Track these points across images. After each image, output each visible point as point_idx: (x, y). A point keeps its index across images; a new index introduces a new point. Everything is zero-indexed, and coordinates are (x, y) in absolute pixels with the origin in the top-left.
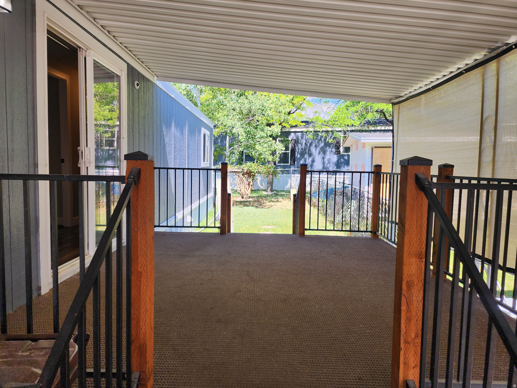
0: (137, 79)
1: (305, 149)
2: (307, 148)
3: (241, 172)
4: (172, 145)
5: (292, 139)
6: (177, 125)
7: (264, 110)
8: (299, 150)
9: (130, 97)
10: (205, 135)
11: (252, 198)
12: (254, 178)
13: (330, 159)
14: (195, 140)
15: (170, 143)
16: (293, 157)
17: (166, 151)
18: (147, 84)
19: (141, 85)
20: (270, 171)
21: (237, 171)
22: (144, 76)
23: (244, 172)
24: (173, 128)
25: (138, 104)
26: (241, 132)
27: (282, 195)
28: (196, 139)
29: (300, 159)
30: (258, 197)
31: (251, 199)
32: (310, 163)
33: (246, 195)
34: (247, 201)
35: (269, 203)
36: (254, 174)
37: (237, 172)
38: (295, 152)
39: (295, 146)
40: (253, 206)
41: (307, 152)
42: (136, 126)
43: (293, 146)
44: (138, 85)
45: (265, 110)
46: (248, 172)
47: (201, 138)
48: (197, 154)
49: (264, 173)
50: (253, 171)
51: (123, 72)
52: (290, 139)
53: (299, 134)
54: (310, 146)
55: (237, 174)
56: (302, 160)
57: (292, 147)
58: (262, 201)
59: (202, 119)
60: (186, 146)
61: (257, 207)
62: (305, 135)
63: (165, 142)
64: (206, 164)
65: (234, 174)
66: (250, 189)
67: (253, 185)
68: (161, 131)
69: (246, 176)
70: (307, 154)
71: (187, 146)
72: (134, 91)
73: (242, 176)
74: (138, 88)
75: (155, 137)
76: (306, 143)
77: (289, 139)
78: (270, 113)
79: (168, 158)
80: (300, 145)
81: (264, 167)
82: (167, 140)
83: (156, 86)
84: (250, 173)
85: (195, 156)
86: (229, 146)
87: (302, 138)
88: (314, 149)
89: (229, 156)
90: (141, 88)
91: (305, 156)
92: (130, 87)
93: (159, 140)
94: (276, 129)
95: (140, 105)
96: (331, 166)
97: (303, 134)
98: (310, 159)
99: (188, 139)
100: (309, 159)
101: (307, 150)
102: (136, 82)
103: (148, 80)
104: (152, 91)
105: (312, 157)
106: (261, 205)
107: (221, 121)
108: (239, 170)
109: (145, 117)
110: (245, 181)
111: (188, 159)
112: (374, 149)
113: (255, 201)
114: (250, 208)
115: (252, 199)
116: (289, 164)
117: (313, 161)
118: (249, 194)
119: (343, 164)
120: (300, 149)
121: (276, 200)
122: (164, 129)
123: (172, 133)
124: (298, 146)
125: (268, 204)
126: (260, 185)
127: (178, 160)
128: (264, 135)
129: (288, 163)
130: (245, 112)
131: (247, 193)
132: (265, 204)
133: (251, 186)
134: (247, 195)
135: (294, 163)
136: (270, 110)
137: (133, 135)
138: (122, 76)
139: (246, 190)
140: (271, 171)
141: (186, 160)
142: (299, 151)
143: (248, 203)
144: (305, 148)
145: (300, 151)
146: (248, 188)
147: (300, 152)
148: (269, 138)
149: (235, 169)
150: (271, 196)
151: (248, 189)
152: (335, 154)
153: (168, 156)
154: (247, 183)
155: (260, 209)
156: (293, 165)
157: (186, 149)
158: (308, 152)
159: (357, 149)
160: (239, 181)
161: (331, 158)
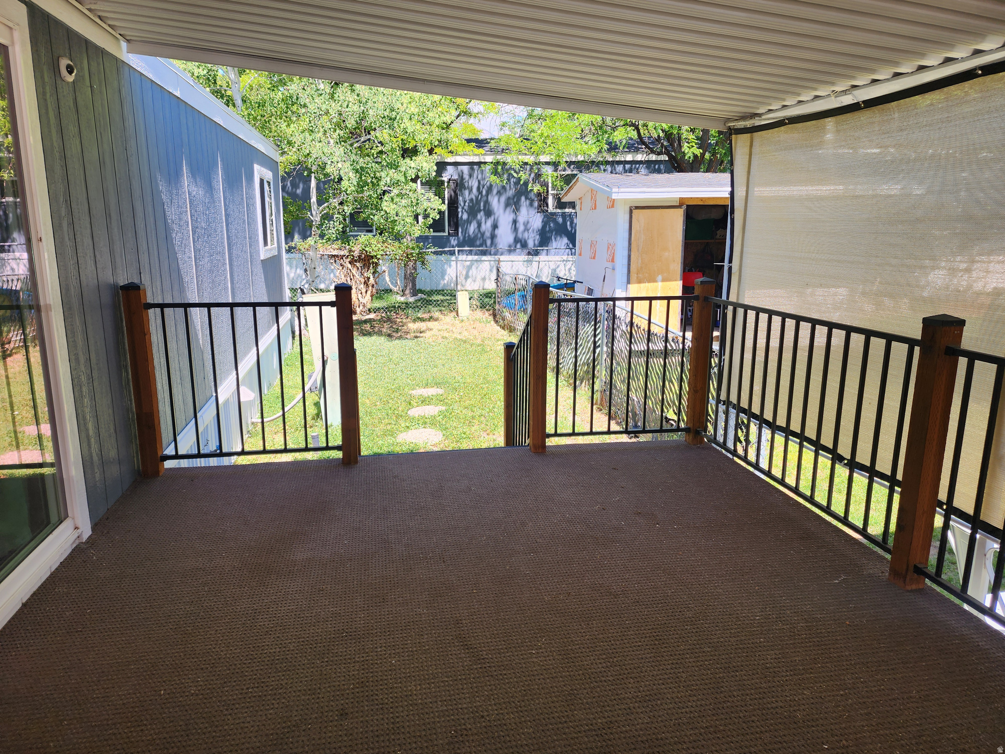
0: (67, 51)
1: (478, 202)
2: (482, 199)
3: (348, 256)
4: (188, 225)
5: (450, 180)
6: (194, 172)
7: (396, 118)
8: (465, 202)
9: (47, 109)
10: (262, 181)
11: (375, 312)
12: (378, 270)
13: (528, 222)
14: (242, 199)
15: (180, 219)
16: (453, 218)
17: (173, 245)
18: (98, 64)
19: (82, 69)
20: (412, 254)
21: (337, 254)
22: (87, 42)
23: (353, 256)
24: (186, 180)
25: (77, 129)
26: (347, 170)
27: (438, 304)
28: (243, 196)
29: (469, 222)
30: (387, 309)
31: (372, 316)
32: (490, 229)
33: (361, 307)
34: (366, 322)
35: (415, 323)
36: (376, 260)
37: (337, 256)
38: (457, 208)
39: (456, 195)
40: (380, 333)
41: (482, 208)
42: (78, 192)
43: (453, 194)
44: (70, 70)
45: (398, 118)
46: (363, 256)
47: (254, 189)
48: (249, 232)
49: (398, 258)
50: (373, 254)
51: (16, 35)
52: (445, 179)
53: (465, 169)
54: (487, 195)
55: (338, 261)
56: (472, 225)
57: (451, 196)
58: (399, 320)
59: (253, 143)
60: (222, 219)
61: (389, 336)
62: (476, 171)
63: (169, 221)
64: (271, 250)
65: (331, 261)
66: (369, 292)
67: (376, 284)
68: (155, 194)
69: (358, 264)
70: (482, 213)
71: (224, 218)
72: (60, 90)
73: (349, 266)
74: (70, 79)
75: (139, 214)
76: (478, 188)
77: (443, 179)
78: (410, 126)
79: (179, 262)
80: (467, 192)
81: (397, 244)
82: (172, 213)
83: (127, 69)
84: (367, 259)
85: (245, 238)
86: (317, 201)
87: (471, 176)
88: (496, 199)
89: (321, 225)
90: (83, 77)
91: (479, 217)
92: (46, 79)
93: (152, 220)
94: (425, 164)
95: (83, 128)
96: (530, 237)
97: (472, 169)
98: (490, 223)
99: (225, 199)
100: (486, 222)
101: (482, 204)
102: (64, 62)
103: (102, 52)
104: (116, 84)
105: (492, 218)
106: (397, 331)
107: (296, 145)
108: (342, 253)
109: (102, 163)
110: (358, 277)
111: (229, 249)
112: (635, 212)
113: (381, 321)
114: (374, 338)
115: (375, 314)
116: (447, 234)
117: (495, 226)
118: (368, 304)
119: (554, 233)
120: (468, 201)
121: (426, 315)
122: (162, 186)
123: (185, 192)
124: (462, 195)
125: (412, 326)
126: (390, 285)
127: (206, 260)
128: (399, 178)
129: (444, 231)
130: (351, 123)
131: (363, 302)
132: (405, 327)
133: (370, 288)
134: (364, 306)
135: (457, 230)
136: (411, 119)
137: (72, 224)
138: (13, 43)
139: (360, 295)
140: (414, 255)
141: (224, 253)
142: (464, 205)
143: (367, 327)
144: (477, 198)
145: (467, 204)
146: (364, 291)
147: (466, 208)
148: (411, 183)
149: (332, 250)
150: (416, 307)
151: (364, 294)
152: (538, 212)
153: (179, 256)
154: (363, 281)
155: (397, 341)
156: (455, 236)
157: (222, 227)
158: (485, 206)
159: (595, 208)
160: (343, 276)
161: (531, 220)
